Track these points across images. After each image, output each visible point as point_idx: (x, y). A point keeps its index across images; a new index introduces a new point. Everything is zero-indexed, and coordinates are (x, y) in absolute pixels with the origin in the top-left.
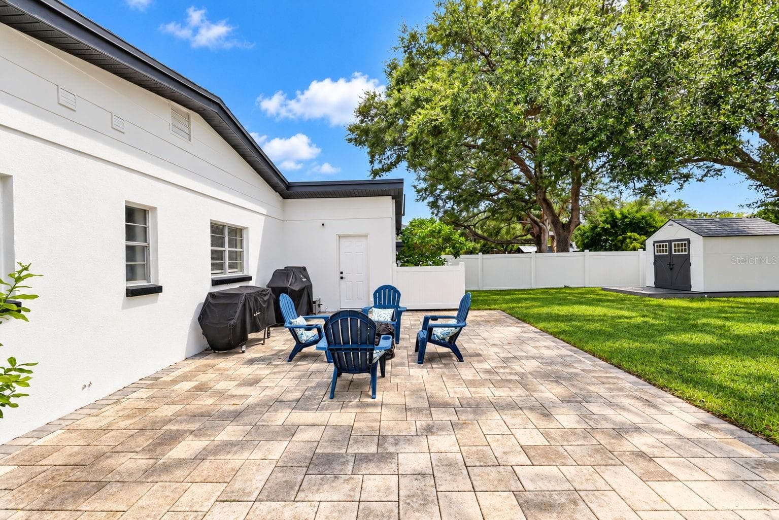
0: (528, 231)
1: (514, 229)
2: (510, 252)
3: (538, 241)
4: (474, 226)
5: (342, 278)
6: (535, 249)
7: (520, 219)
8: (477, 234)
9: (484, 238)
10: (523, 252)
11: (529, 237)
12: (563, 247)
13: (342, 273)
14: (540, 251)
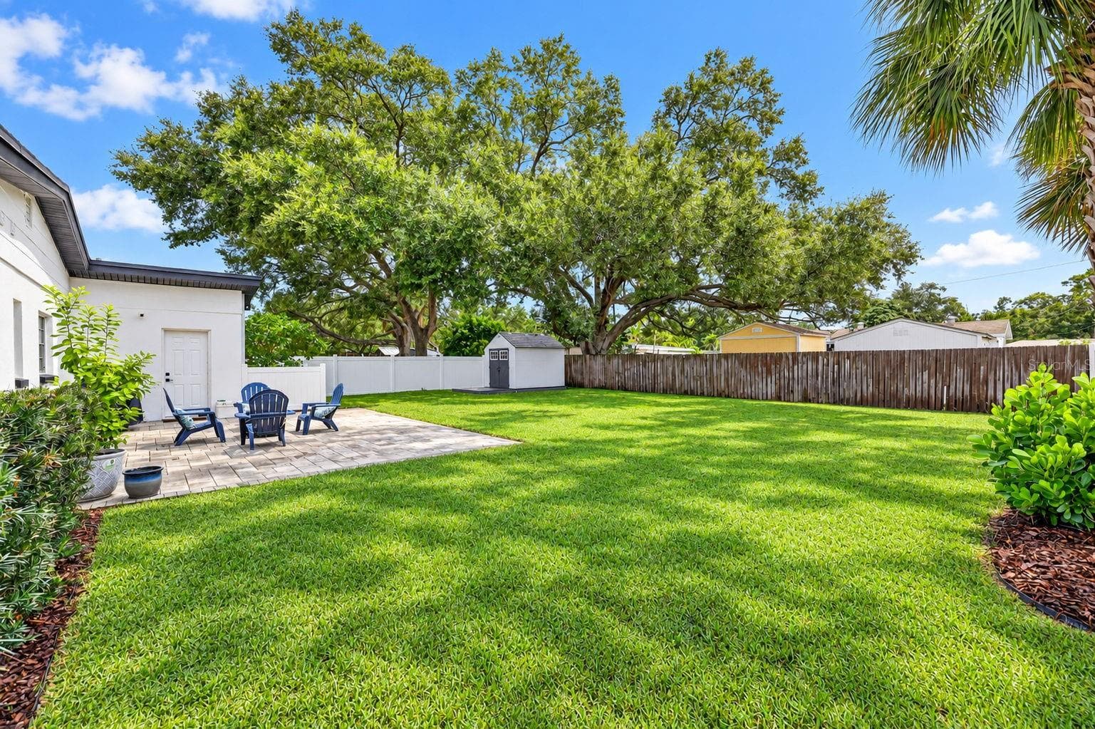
0: (389, 331)
1: (373, 326)
2: (366, 355)
3: (400, 344)
4: (320, 319)
5: (168, 380)
6: (397, 351)
7: (380, 316)
8: (323, 331)
9: (332, 335)
10: (383, 355)
11: (391, 337)
12: (421, 351)
13: (168, 374)
14: (402, 354)
